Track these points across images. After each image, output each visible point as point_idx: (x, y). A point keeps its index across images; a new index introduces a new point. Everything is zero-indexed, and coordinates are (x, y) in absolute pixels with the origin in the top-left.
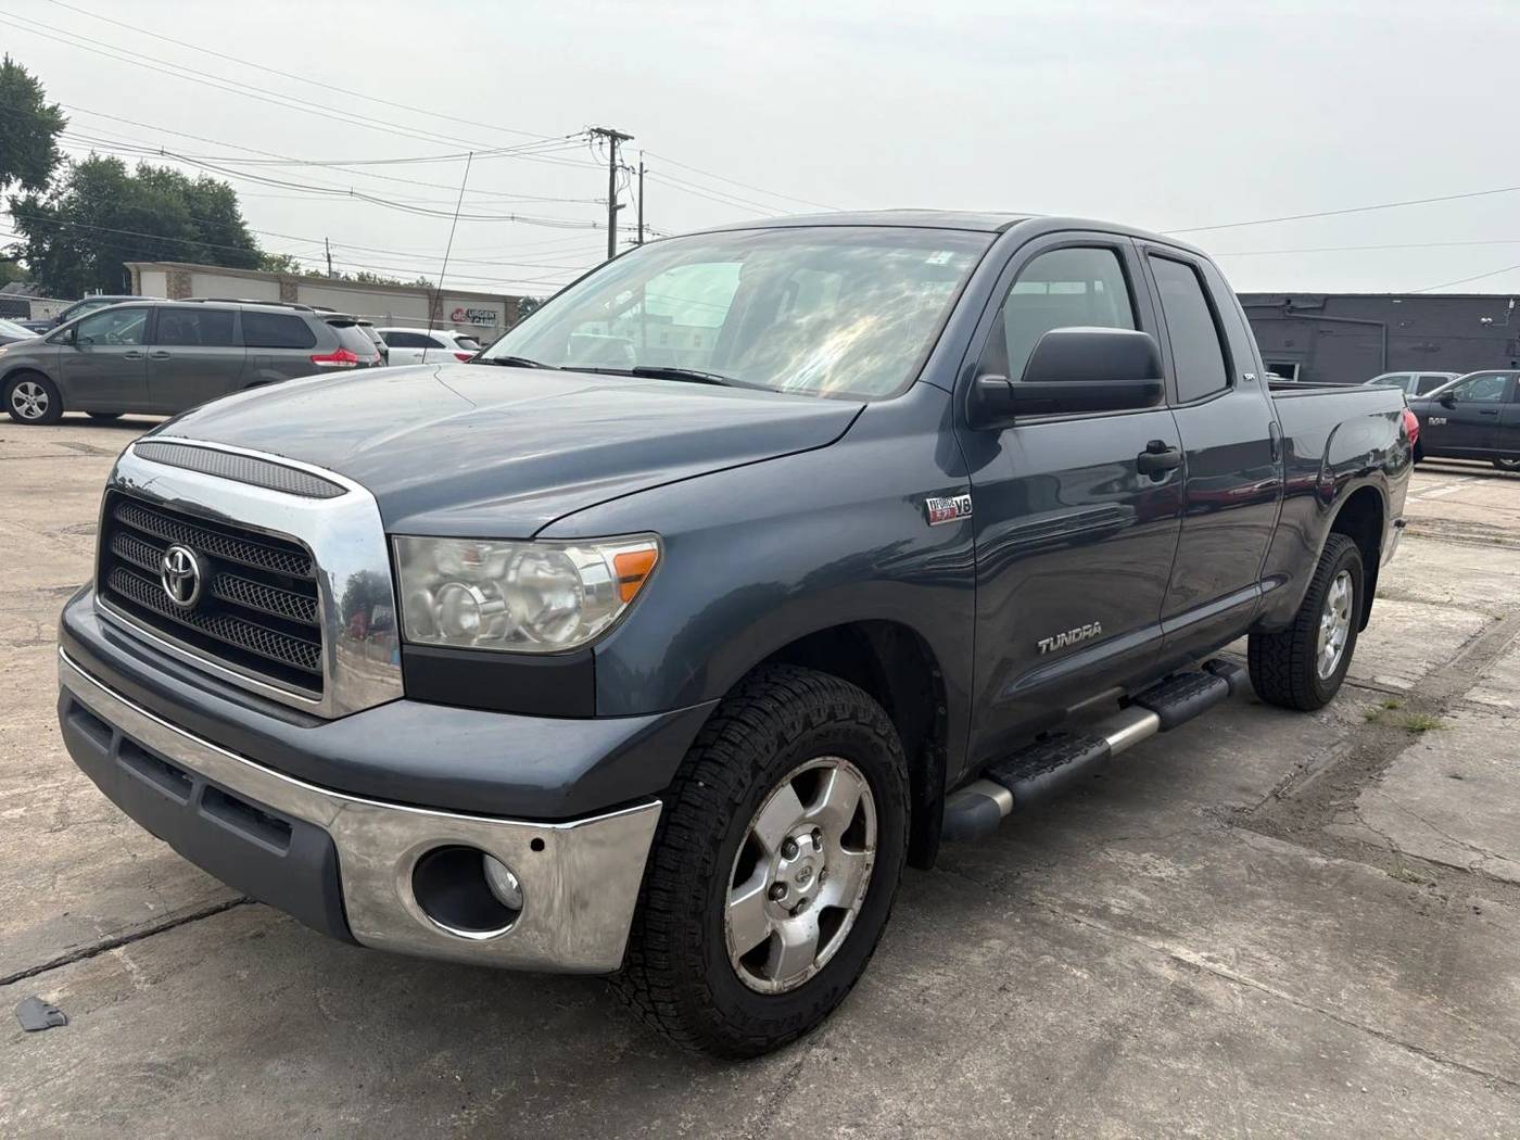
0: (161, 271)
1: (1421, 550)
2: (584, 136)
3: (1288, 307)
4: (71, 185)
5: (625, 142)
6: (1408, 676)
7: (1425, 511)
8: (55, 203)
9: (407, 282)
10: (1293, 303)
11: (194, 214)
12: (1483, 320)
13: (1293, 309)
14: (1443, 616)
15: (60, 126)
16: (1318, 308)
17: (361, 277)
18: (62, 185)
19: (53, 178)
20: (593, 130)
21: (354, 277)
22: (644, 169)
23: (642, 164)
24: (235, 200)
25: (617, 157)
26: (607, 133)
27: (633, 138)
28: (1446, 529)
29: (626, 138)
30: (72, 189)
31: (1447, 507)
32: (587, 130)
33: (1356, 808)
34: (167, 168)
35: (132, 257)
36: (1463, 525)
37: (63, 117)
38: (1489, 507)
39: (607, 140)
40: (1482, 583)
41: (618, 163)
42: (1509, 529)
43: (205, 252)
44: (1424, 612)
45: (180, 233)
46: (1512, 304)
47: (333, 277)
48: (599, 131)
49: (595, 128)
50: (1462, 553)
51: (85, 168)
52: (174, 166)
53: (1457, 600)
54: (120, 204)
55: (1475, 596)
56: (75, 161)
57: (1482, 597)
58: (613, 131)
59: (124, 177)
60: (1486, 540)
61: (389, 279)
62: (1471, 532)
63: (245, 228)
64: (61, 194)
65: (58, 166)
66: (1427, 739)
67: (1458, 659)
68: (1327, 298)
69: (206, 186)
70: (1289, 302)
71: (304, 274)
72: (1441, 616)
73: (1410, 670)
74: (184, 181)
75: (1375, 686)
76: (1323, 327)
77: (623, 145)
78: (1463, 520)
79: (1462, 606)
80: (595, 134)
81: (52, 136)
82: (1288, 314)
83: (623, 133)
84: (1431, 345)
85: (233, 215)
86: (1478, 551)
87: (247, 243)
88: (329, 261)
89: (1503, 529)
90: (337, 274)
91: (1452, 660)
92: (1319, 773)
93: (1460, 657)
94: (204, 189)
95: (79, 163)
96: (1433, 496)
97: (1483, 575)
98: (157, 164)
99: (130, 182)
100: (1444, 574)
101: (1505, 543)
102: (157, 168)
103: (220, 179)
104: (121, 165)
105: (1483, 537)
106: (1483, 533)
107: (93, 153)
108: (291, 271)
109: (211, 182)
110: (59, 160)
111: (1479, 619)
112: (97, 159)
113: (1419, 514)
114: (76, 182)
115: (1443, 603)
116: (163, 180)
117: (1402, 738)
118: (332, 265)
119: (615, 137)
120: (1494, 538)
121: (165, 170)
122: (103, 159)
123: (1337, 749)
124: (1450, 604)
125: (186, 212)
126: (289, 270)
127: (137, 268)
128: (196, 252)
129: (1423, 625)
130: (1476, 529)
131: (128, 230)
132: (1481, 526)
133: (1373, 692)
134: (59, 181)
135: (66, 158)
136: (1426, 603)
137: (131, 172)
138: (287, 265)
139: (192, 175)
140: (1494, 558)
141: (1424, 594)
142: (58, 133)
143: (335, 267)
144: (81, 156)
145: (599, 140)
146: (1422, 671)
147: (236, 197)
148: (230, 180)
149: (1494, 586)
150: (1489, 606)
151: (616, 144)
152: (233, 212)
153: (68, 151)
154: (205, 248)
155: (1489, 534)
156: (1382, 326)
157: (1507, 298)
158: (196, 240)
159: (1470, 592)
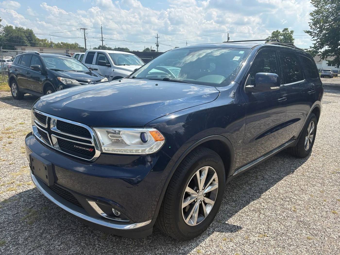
34: (21, 27)
48: (82, 29)
56: (4, 26)
74: (24, 29)
95: (5, 27)
104: (12, 27)
109: (29, 29)
119: (84, 29)
126: (46, 42)
137: (14, 28)
138: (46, 41)
139: (25, 28)
147: (33, 32)
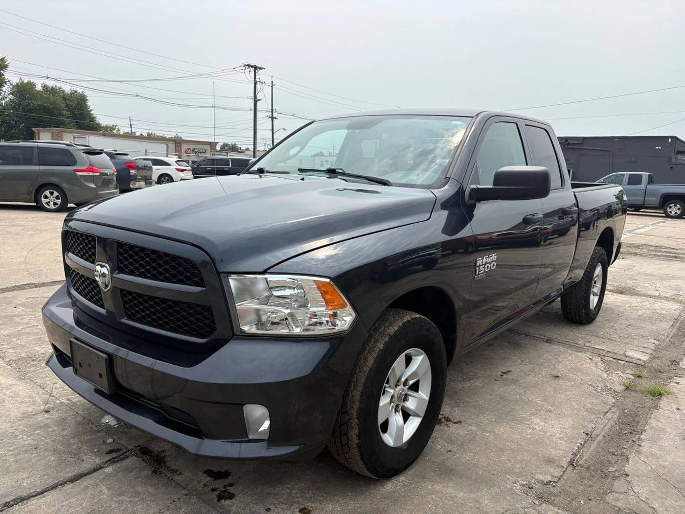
0: (49, 132)
1: (638, 263)
2: (242, 68)
3: (567, 143)
4: (11, 93)
5: (261, 70)
6: (645, 350)
7: (637, 241)
8: (3, 102)
9: (170, 137)
10: (569, 141)
11: (67, 106)
12: (657, 148)
13: (569, 144)
14: (658, 305)
15: (6, 67)
16: (581, 143)
17: (149, 134)
18: (6, 94)
19: (2, 91)
20: (245, 65)
21: (145, 134)
22: (273, 84)
23: (272, 82)
24: (87, 100)
25: (257, 77)
26: (252, 67)
27: (264, 69)
28: (649, 250)
29: (261, 68)
30: (11, 95)
31: (648, 238)
32: (243, 65)
33: (627, 475)
35: (37, 126)
36: (658, 248)
37: (7, 63)
38: (667, 238)
39: (252, 69)
40: (674, 283)
41: (257, 80)
42: (680, 249)
43: (72, 123)
44: (647, 303)
45: (60, 114)
46: (670, 140)
47: (133, 134)
49: (247, 64)
50: (660, 264)
51: (17, 85)
52: (59, 85)
53: (663, 294)
54: (33, 102)
55: (672, 292)
57: (675, 292)
58: (255, 65)
59: (36, 90)
60: (671, 257)
61: (162, 135)
62: (661, 251)
63: (92, 112)
64: (6, 98)
65: (5, 85)
66: (664, 403)
67: (670, 336)
68: (584, 138)
69: (73, 93)
70: (567, 140)
71: (122, 133)
72: (656, 305)
73: (645, 346)
75: (627, 359)
76: (583, 152)
77: (260, 72)
78: (657, 245)
79: (667, 299)
80: (247, 67)
81: (2, 72)
82: (567, 146)
83: (260, 66)
84: (633, 160)
85: (86, 107)
86: (667, 263)
87: (92, 119)
88: (131, 127)
89: (677, 249)
90: (135, 133)
91: (668, 337)
92: (600, 438)
93: (671, 334)
94: (73, 95)
96: (639, 232)
97: (674, 277)
98: (50, 83)
99: (37, 92)
100: (654, 278)
101: (680, 258)
102: (51, 86)
103: (80, 91)
105: (668, 254)
106: (667, 252)
107: (21, 79)
108: (116, 132)
110: (5, 83)
111: (677, 307)
112: (23, 82)
113: (634, 242)
114: (14, 92)
115: (655, 296)
116: (53, 91)
117: (648, 401)
118: (132, 129)
120: (673, 255)
121: (54, 86)
122: (26, 81)
123: (609, 415)
124: (659, 297)
125: (63, 105)
127: (38, 130)
128: (68, 124)
129: (648, 312)
130: (663, 250)
131: (37, 114)
132: (666, 248)
133: (626, 364)
134: (5, 92)
135: (9, 81)
136: (647, 296)
140: (675, 267)
141: (644, 291)
142: (5, 70)
143: (133, 130)
144: (15, 80)
145: (249, 69)
146: (652, 346)
148: (84, 91)
149: (680, 284)
150: (681, 298)
151: (257, 71)
152: (86, 105)
153: (10, 78)
154: (73, 122)
155: (670, 253)
156: (609, 151)
157: (667, 138)
158: (68, 118)
159: (668, 289)
